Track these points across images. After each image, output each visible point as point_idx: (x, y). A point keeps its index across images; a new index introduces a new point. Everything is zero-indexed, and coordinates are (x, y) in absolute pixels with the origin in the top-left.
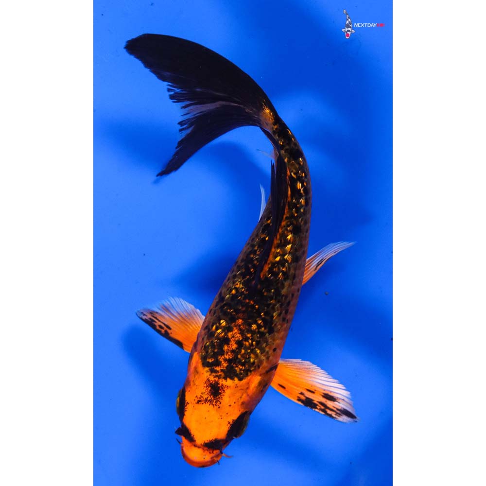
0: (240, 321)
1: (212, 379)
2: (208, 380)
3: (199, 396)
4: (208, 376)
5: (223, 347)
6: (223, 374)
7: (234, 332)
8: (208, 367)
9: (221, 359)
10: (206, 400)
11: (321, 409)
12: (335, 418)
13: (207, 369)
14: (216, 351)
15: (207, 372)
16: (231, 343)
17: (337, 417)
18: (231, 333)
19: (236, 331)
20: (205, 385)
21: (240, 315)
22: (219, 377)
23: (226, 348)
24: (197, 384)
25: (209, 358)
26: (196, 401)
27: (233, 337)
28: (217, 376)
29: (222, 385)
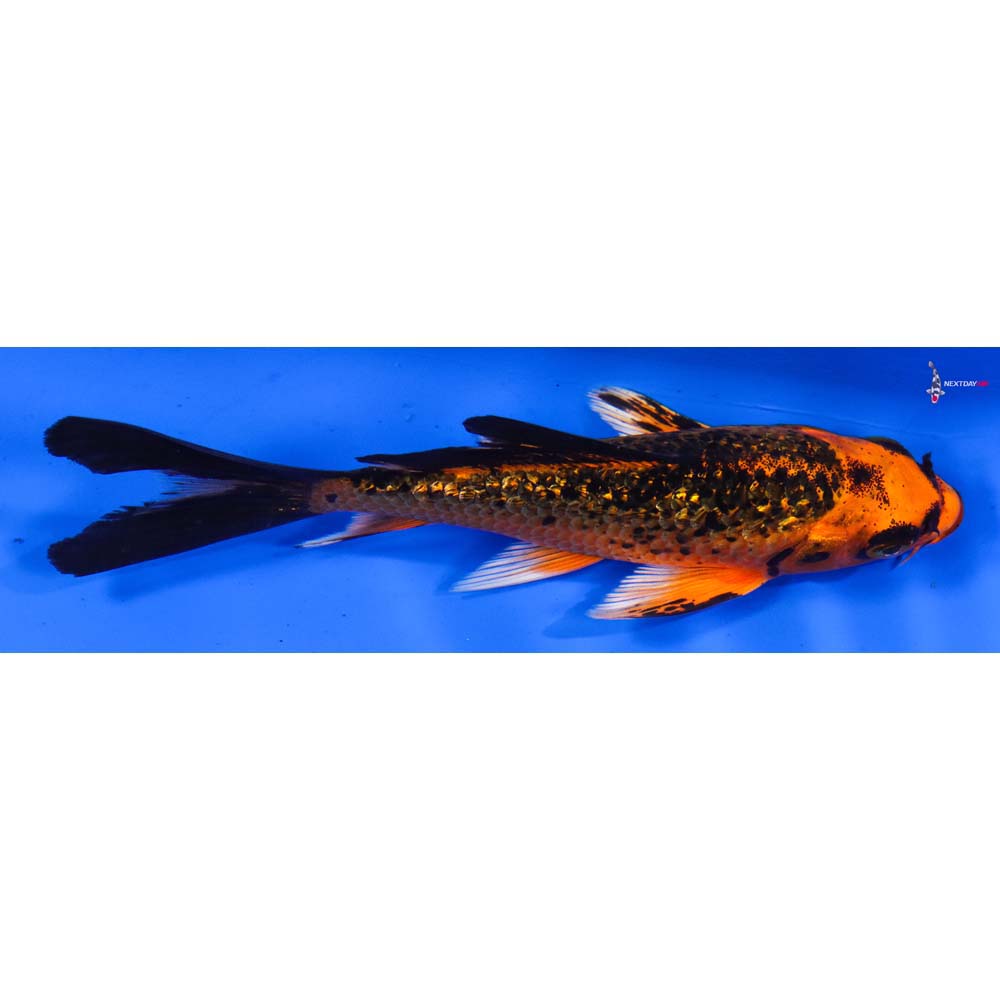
0: (740, 463)
1: (847, 483)
2: (851, 489)
3: (879, 503)
4: (846, 490)
5: (792, 476)
6: (834, 468)
7: (763, 466)
8: (832, 496)
9: (812, 475)
10: (879, 488)
11: (666, 413)
12: (642, 398)
13: (835, 497)
14: (802, 488)
15: (840, 495)
16: (782, 466)
17: (639, 399)
18: (767, 470)
19: (759, 464)
20: (860, 493)
21: (731, 466)
22: (841, 472)
23: (792, 472)
24: (861, 513)
25: (818, 497)
26: (885, 506)
27: (771, 465)
28: (842, 476)
29: (848, 465)
